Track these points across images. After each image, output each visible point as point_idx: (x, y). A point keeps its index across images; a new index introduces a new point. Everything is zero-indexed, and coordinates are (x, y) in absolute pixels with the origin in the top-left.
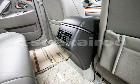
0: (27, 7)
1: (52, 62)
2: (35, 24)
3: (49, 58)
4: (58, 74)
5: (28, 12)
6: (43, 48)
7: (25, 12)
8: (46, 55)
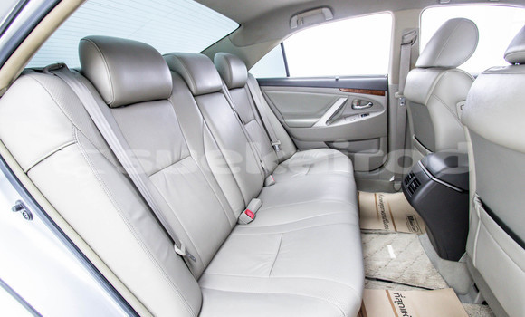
0: (372, 105)
1: (386, 226)
2: (379, 138)
3: (384, 217)
4: (390, 247)
5: (372, 116)
6: (378, 194)
7: (366, 115)
8: (380, 210)
